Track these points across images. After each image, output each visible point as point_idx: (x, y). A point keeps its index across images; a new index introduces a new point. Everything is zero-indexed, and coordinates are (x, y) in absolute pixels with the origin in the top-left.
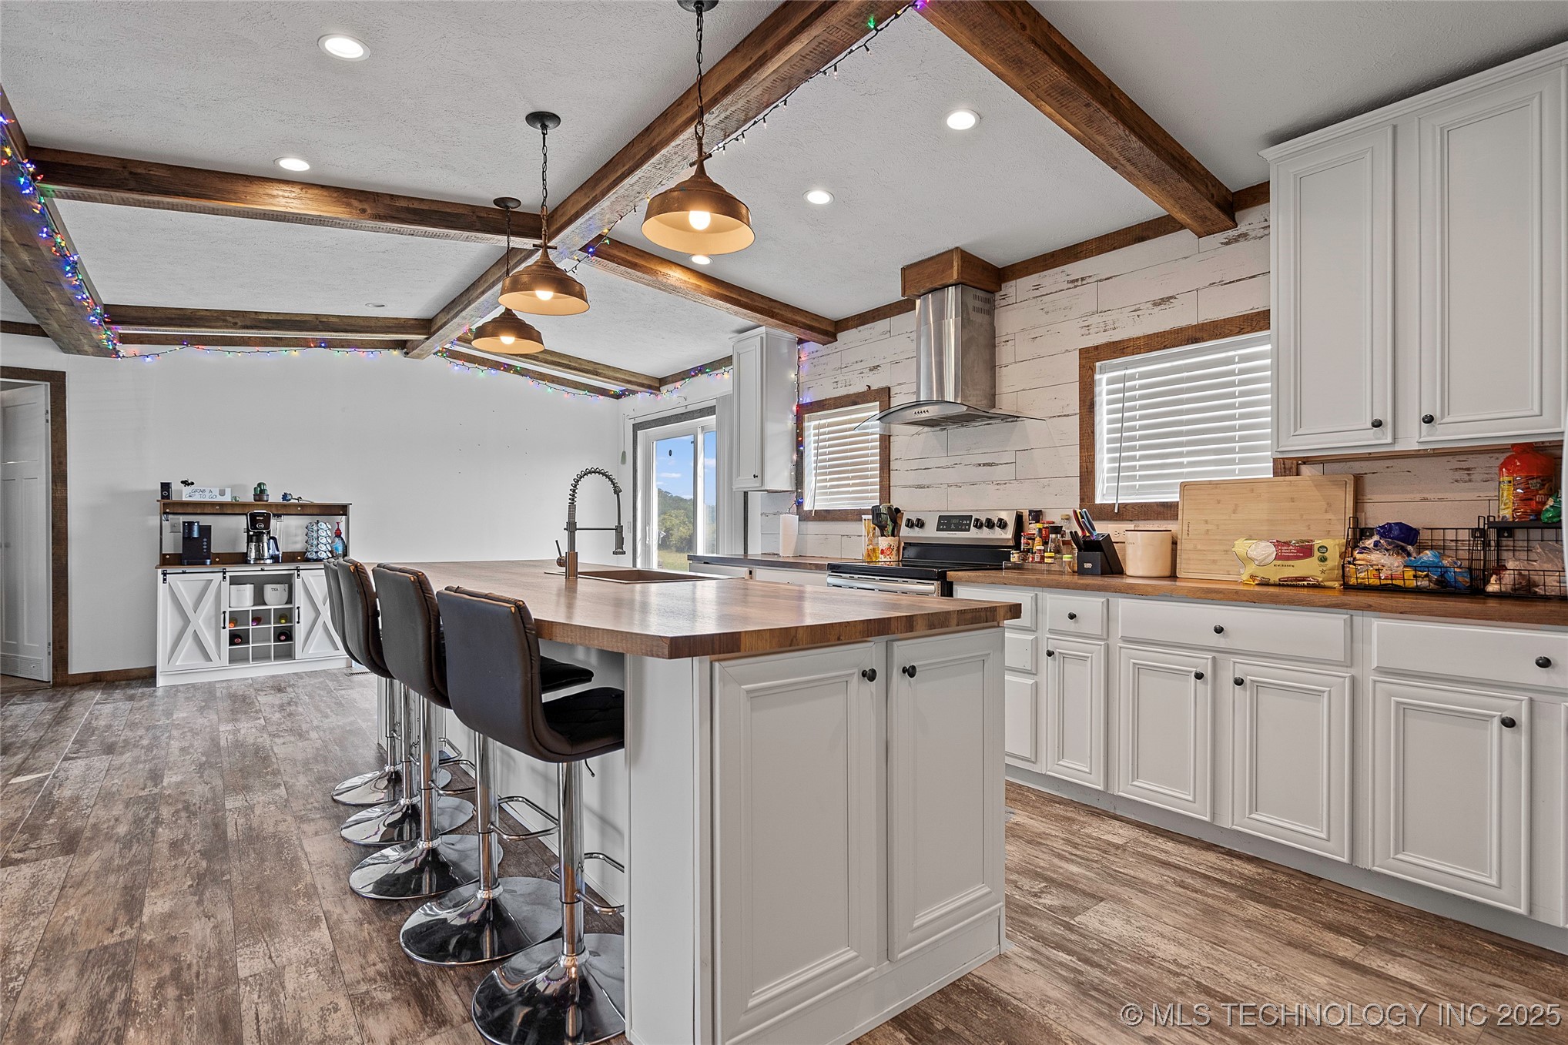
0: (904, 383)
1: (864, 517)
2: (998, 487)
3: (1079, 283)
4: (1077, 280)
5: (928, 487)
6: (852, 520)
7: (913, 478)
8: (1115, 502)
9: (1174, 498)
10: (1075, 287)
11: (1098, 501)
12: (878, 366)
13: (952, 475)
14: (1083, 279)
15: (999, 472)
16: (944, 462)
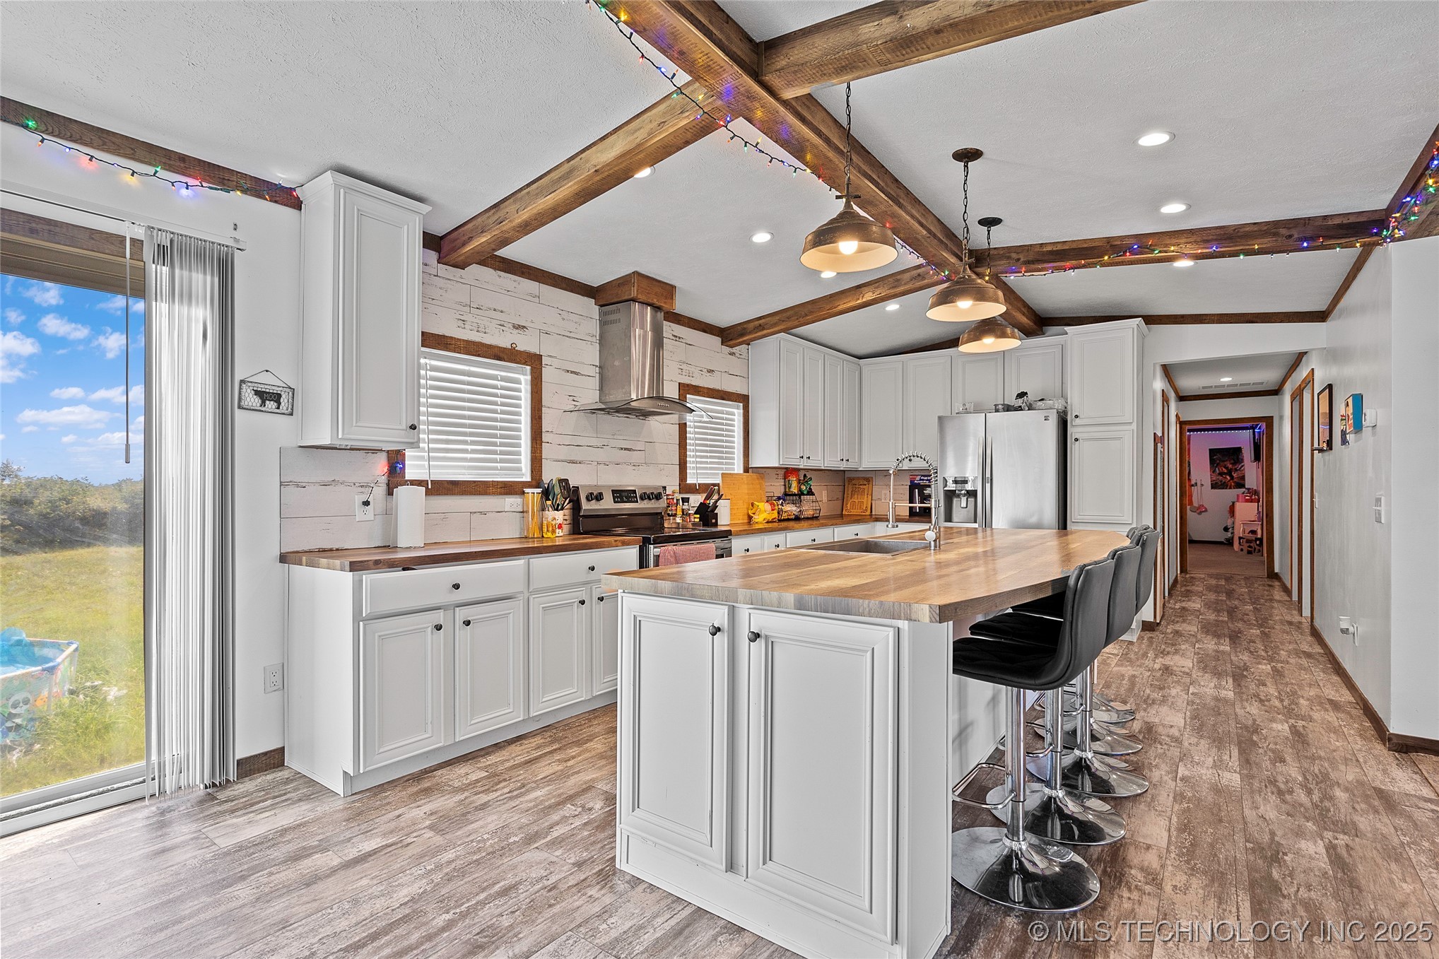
0: (555, 357)
1: (526, 490)
2: (634, 468)
3: (678, 339)
4: (676, 337)
5: (580, 463)
6: (494, 494)
7: (564, 453)
8: (695, 482)
9: (718, 480)
10: (676, 340)
11: (688, 482)
12: (524, 327)
13: (601, 455)
14: (679, 338)
15: (635, 456)
16: (594, 442)
